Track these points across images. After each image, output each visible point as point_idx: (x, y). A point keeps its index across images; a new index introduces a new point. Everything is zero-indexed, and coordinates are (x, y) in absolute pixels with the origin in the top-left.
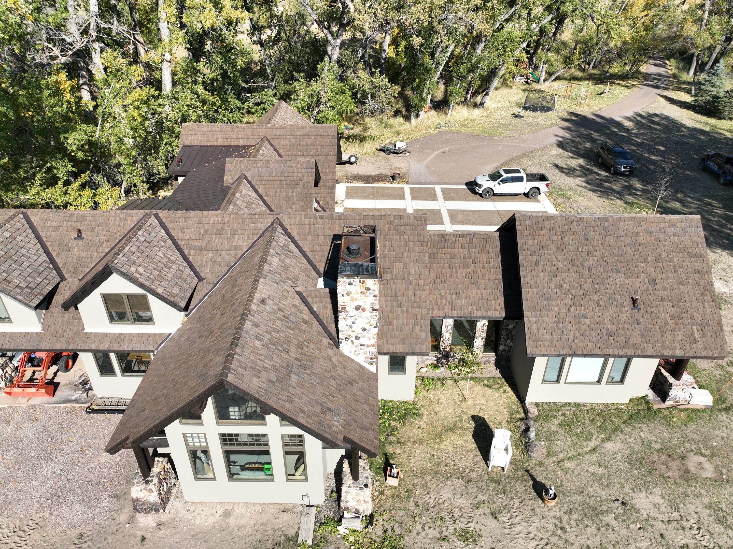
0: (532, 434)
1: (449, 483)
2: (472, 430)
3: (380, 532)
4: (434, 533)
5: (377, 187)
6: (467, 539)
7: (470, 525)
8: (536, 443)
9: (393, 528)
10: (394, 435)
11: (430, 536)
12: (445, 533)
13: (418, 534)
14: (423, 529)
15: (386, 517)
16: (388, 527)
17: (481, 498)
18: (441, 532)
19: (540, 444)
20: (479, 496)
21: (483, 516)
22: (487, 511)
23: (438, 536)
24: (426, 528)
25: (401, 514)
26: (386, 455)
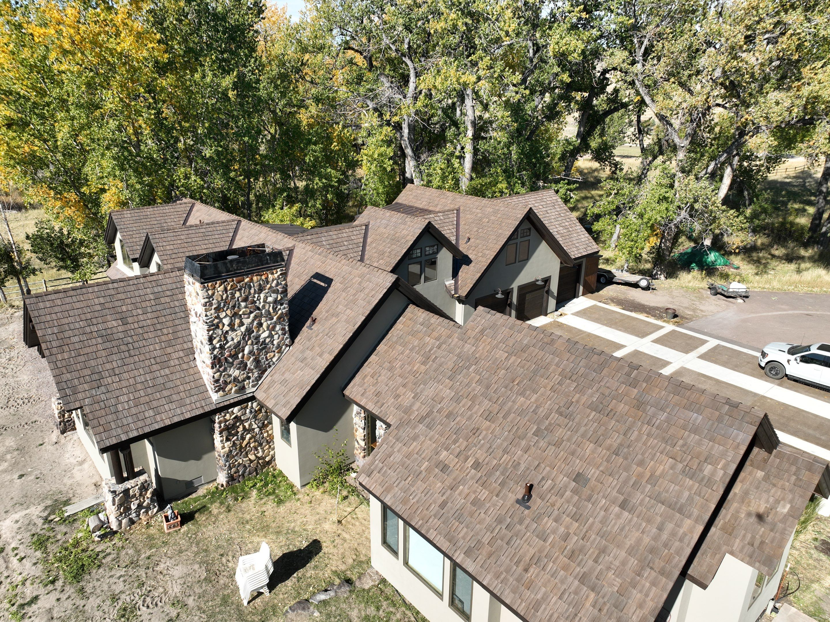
0: (322, 597)
1: (196, 567)
2: (293, 548)
3: (98, 550)
4: (119, 587)
5: (629, 317)
6: (123, 616)
7: (144, 609)
8: (312, 608)
9: (110, 554)
10: (236, 499)
11: (114, 587)
12: (123, 596)
13: (111, 576)
14: (119, 578)
15: (120, 544)
16: (108, 551)
17: (190, 602)
18: (122, 592)
19: (313, 613)
20: (191, 598)
21: (163, 615)
22: (174, 614)
23: (117, 592)
24: (122, 579)
25: (131, 552)
26: (205, 506)
